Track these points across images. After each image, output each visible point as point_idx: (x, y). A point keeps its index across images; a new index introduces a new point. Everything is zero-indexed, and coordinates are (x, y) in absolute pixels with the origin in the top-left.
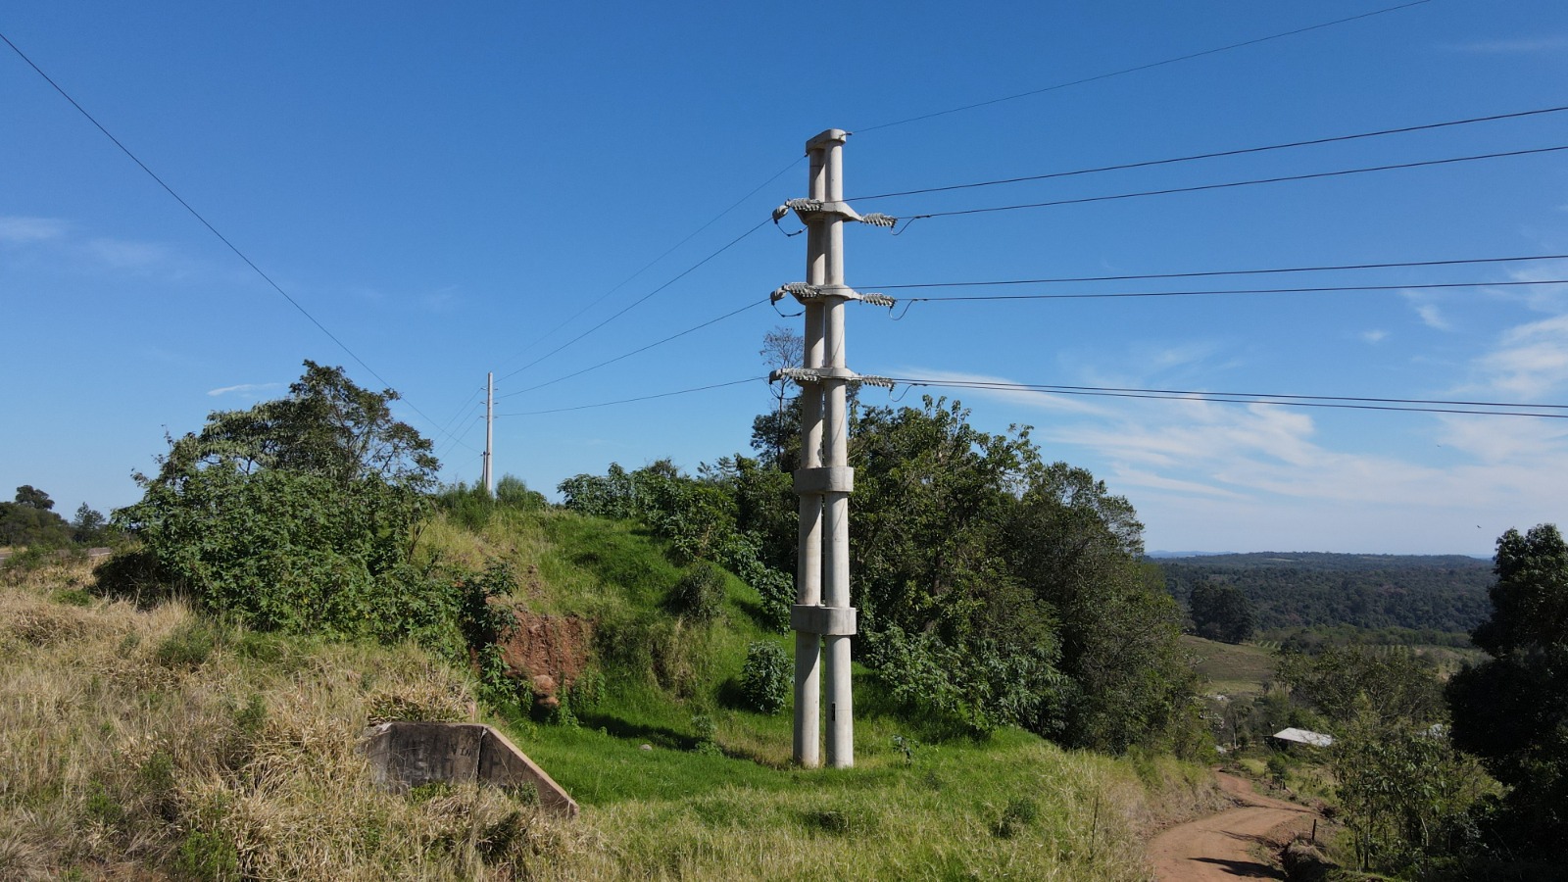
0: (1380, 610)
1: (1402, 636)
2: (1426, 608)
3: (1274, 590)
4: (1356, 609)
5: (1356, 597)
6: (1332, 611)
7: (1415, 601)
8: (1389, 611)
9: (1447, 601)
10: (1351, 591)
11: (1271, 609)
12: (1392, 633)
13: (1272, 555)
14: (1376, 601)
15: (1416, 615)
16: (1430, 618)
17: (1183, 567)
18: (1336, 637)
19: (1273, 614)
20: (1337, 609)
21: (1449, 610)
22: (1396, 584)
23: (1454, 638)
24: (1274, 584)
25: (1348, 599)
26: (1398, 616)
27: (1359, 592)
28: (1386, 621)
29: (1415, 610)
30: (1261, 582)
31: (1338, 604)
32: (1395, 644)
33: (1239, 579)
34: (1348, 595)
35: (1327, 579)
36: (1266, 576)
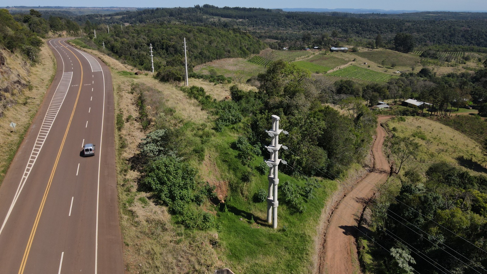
0: (460, 36)
1: (462, 49)
2: (475, 35)
3: (426, 29)
4: (452, 35)
5: (453, 32)
6: (443, 36)
7: (472, 33)
8: (462, 36)
9: (483, 33)
10: (452, 29)
11: (423, 36)
12: (459, 48)
13: (429, 13)
14: (459, 33)
15: (471, 38)
16: (476, 39)
17: (396, 20)
18: (441, 49)
19: (424, 37)
20: (445, 36)
21: (483, 36)
22: (468, 26)
23: (480, 49)
24: (426, 26)
25: (450, 32)
26: (465, 38)
27: (454, 30)
28: (461, 40)
29: (471, 36)
30: (422, 26)
31: (446, 34)
32: (460, 51)
33: (415, 24)
34: (450, 30)
35: (445, 24)
36: (424, 23)
